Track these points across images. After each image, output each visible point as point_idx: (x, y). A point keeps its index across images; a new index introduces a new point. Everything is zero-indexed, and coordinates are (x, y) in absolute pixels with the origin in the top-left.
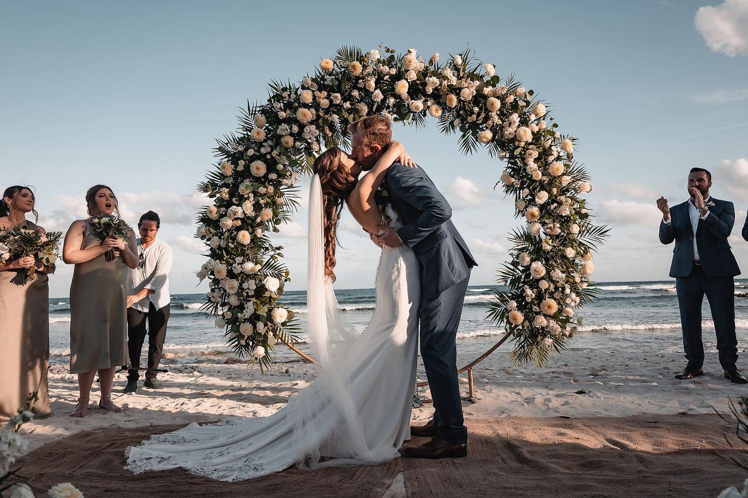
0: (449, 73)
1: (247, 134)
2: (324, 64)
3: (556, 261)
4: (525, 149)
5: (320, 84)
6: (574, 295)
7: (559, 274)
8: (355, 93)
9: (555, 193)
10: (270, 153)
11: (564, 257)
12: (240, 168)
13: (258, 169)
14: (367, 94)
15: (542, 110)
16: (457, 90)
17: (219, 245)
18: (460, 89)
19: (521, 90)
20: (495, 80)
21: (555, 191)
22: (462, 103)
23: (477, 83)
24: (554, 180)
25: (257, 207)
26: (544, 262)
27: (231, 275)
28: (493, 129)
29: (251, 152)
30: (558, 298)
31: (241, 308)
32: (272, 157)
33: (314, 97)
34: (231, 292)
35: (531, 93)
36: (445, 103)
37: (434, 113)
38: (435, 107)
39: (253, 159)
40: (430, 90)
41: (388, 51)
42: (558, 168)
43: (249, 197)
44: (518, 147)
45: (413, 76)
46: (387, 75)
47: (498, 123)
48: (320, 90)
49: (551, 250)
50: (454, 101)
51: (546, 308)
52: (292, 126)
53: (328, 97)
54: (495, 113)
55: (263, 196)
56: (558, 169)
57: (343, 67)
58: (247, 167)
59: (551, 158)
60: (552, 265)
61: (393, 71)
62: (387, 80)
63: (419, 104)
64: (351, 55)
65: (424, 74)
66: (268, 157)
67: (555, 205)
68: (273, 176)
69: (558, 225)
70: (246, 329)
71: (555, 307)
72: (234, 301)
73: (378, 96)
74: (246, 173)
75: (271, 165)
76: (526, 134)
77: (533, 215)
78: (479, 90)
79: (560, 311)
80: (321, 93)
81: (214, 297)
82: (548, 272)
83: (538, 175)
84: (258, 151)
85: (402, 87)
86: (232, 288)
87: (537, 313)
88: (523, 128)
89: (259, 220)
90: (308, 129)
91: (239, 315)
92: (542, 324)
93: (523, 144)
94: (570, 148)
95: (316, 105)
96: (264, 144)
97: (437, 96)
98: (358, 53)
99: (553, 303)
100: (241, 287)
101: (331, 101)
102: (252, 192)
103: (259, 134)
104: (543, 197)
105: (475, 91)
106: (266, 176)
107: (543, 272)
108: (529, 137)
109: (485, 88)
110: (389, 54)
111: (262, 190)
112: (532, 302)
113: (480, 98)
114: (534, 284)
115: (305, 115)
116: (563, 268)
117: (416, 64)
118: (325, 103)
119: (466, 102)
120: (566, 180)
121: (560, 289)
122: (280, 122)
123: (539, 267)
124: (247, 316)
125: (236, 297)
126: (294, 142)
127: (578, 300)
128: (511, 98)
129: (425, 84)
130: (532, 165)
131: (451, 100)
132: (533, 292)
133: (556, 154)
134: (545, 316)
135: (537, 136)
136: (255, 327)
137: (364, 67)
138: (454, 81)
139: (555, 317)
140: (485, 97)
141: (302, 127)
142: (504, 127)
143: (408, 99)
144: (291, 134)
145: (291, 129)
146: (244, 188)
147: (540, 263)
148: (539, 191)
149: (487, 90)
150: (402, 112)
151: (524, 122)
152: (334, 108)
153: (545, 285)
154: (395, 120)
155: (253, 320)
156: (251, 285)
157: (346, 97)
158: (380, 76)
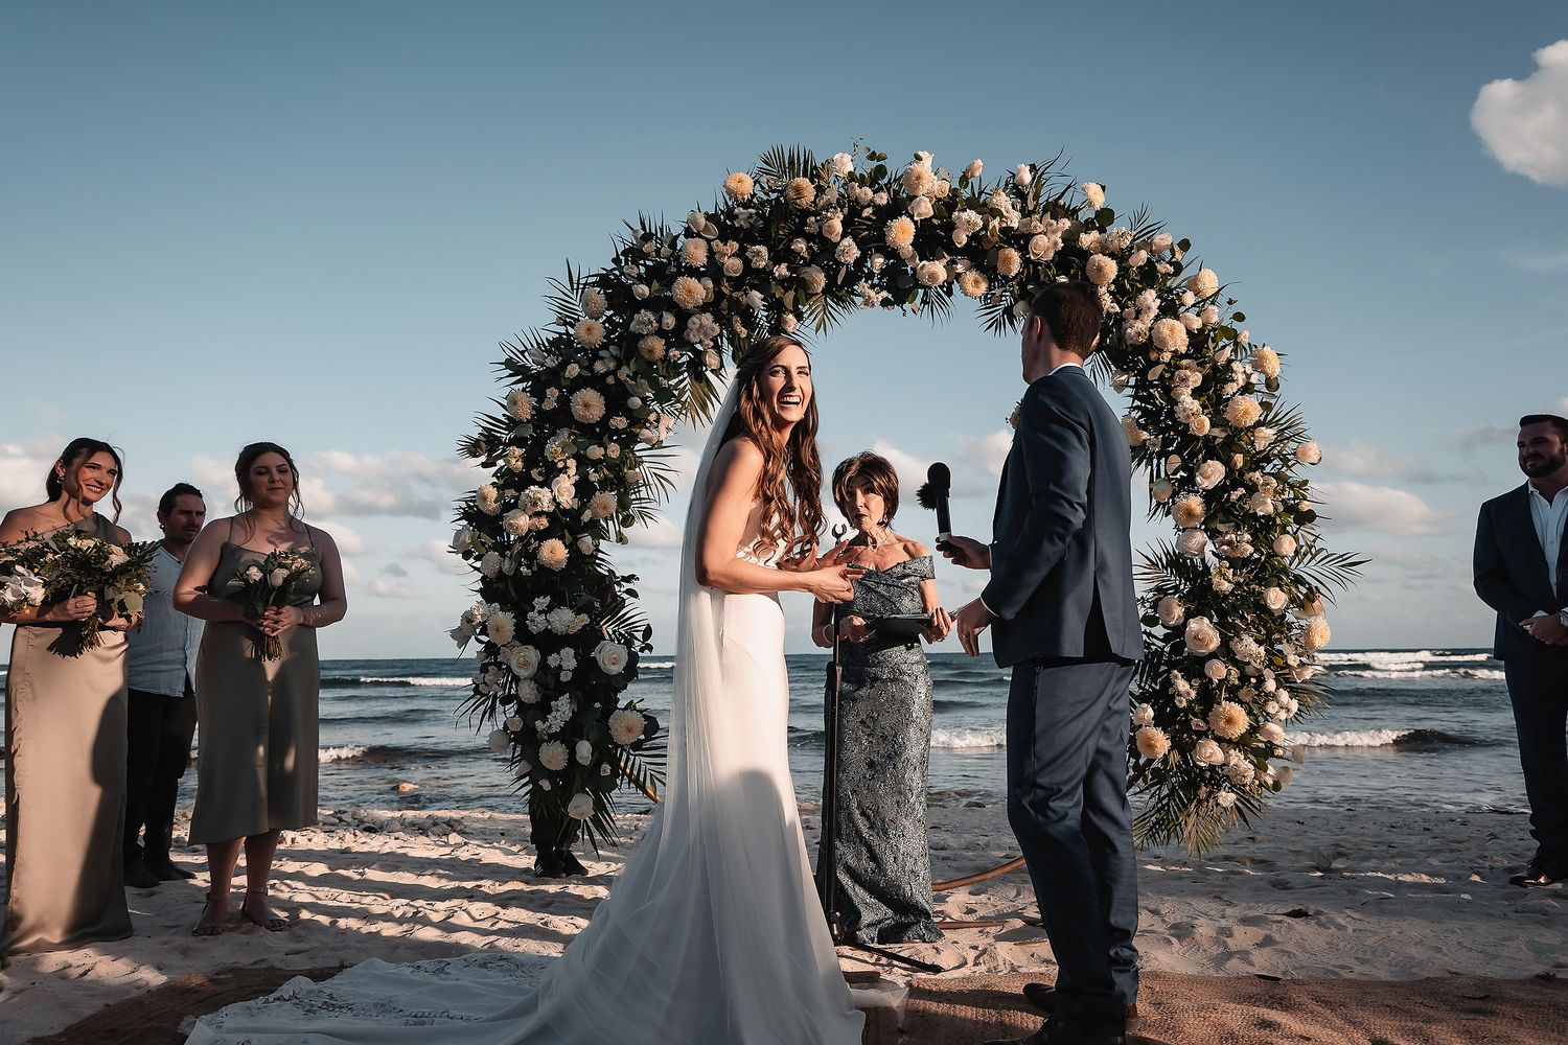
0: (1003, 201)
1: (567, 333)
2: (732, 184)
3: (1242, 618)
4: (1172, 367)
5: (724, 225)
6: (1284, 695)
7: (1250, 647)
8: (800, 245)
9: (1240, 464)
10: (614, 373)
11: (1262, 608)
12: (550, 403)
13: (586, 406)
14: (825, 250)
15: (1209, 281)
16: (1020, 240)
17: (501, 571)
18: (1029, 237)
19: (1163, 239)
20: (1105, 217)
21: (1239, 459)
22: (1031, 266)
23: (1066, 224)
24: (1237, 436)
25: (584, 489)
26: (1215, 619)
27: (523, 635)
29: (573, 370)
30: (1248, 699)
31: (543, 708)
32: (617, 380)
33: (711, 254)
34: (523, 673)
35: (1185, 245)
36: (995, 268)
37: (970, 288)
38: (971, 276)
39: (578, 384)
40: (961, 238)
41: (872, 157)
42: (1248, 408)
43: (566, 467)
44: (1157, 363)
45: (925, 208)
46: (868, 206)
47: (1111, 310)
48: (724, 238)
49: (1232, 593)
50: (1014, 261)
51: (1222, 724)
52: (662, 316)
53: (740, 254)
54: (1104, 289)
55: (596, 464)
56: (1246, 413)
57: (773, 191)
58: (564, 403)
59: (1231, 388)
60: (1234, 626)
61: (883, 199)
62: (868, 218)
63: (938, 269)
64: (791, 162)
65: (947, 206)
66: (610, 380)
67: (1241, 491)
68: (620, 422)
69: (1247, 537)
70: (554, 755)
71: (1242, 722)
72: (528, 692)
73: (850, 250)
74: (561, 417)
75: (616, 400)
76: (1175, 336)
77: (1190, 514)
78: (1070, 238)
79: (1254, 730)
80: (726, 245)
81: (486, 684)
82: (1225, 642)
83: (1203, 425)
84: (590, 368)
85: (902, 233)
86: (525, 664)
87: (1201, 734)
88: (1168, 321)
89: (587, 516)
90: (697, 321)
91: (538, 723)
92: (1213, 759)
93: (1167, 357)
94: (1274, 366)
95: (714, 270)
96: (602, 353)
97: (980, 254)
98: (806, 162)
99: (1237, 711)
100: (543, 665)
101: (747, 262)
102: (574, 457)
103: (591, 331)
104: (1212, 473)
105: (1060, 241)
106: (603, 423)
107: (1215, 642)
108: (1181, 342)
109: (1082, 236)
110: (875, 164)
111: (596, 452)
112: (1189, 709)
113: (1071, 256)
114: (1194, 668)
115: (690, 292)
116: (1259, 632)
117: (932, 183)
118: (734, 266)
119: (1041, 264)
120: (1264, 436)
121: (1253, 680)
122: (636, 305)
123: (1204, 631)
124: (555, 729)
125: (533, 685)
126: (667, 351)
127: (1294, 705)
128: (1141, 257)
129: (950, 227)
130: (1188, 402)
131: (1008, 260)
132: (1191, 686)
133: (1241, 380)
134: (1219, 740)
135: (1198, 340)
136: (572, 753)
137: (820, 190)
138: (1015, 220)
139: (1242, 744)
140: (1085, 255)
141: (683, 316)
142: (1124, 320)
143: (912, 258)
144: (661, 333)
145: (659, 321)
146: (556, 447)
147: (1206, 620)
148: (1205, 461)
149: (1088, 239)
150: (900, 287)
151: (1170, 309)
152: (754, 277)
153: (1218, 670)
154: (885, 303)
155: (569, 735)
156: (567, 659)
157: (780, 254)
158: (853, 209)
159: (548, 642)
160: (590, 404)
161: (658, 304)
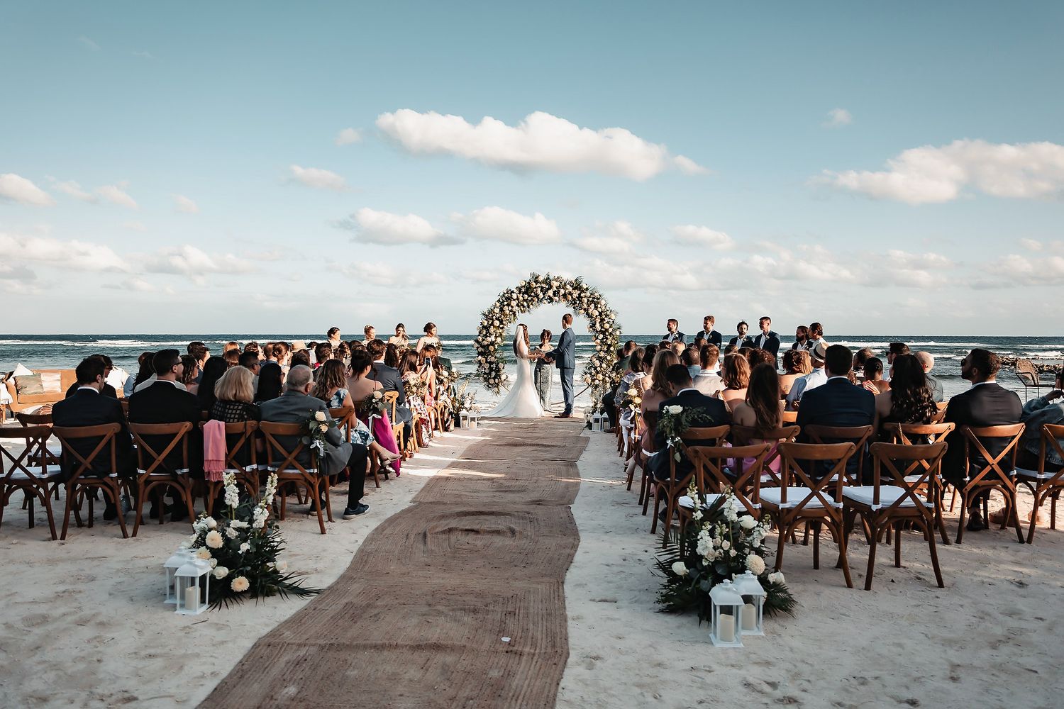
0: (568, 287)
1: (492, 309)
2: (522, 282)
4: (596, 318)
5: (519, 289)
7: (604, 365)
8: (533, 294)
12: (490, 323)
14: (537, 296)
15: (603, 302)
16: (570, 294)
19: (596, 294)
20: (587, 289)
21: (607, 333)
22: (573, 299)
24: (607, 330)
25: (496, 337)
27: (487, 362)
28: (585, 309)
31: (490, 374)
32: (501, 318)
33: (517, 296)
35: (600, 295)
36: (567, 299)
37: (561, 301)
38: (561, 299)
40: (561, 293)
42: (607, 326)
44: (593, 317)
45: (555, 289)
46: (545, 287)
48: (520, 293)
49: (604, 356)
51: (598, 377)
52: (509, 307)
53: (522, 296)
54: (585, 304)
57: (528, 283)
58: (492, 322)
59: (605, 322)
61: (547, 287)
62: (545, 290)
63: (557, 298)
64: (532, 277)
65: (558, 287)
67: (605, 340)
68: (501, 326)
69: (606, 347)
70: (492, 381)
72: (487, 371)
73: (541, 296)
74: (492, 324)
75: (501, 322)
76: (596, 313)
77: (597, 343)
78: (579, 294)
82: (601, 364)
84: (496, 316)
85: (550, 293)
88: (595, 310)
91: (489, 376)
92: (597, 383)
93: (595, 316)
95: (518, 299)
96: (499, 314)
97: (565, 296)
98: (534, 278)
100: (490, 366)
101: (524, 297)
103: (497, 310)
104: (601, 336)
106: (499, 326)
107: (599, 364)
108: (598, 314)
110: (546, 278)
112: (594, 375)
113: (580, 297)
114: (595, 368)
115: (514, 303)
117: (555, 284)
118: (521, 298)
120: (610, 330)
122: (504, 306)
123: (597, 363)
126: (510, 313)
128: (590, 299)
129: (559, 291)
130: (598, 325)
131: (569, 297)
132: (595, 371)
133: (607, 320)
134: (599, 380)
135: (600, 314)
137: (536, 283)
138: (571, 290)
140: (582, 298)
141: (512, 307)
142: (588, 309)
143: (552, 296)
144: (508, 310)
146: (492, 330)
149: (582, 295)
150: (551, 300)
151: (596, 308)
152: (526, 300)
153: (599, 369)
154: (549, 303)
155: (494, 378)
156: (494, 366)
157: (529, 296)
158: (542, 288)
159: (491, 363)
160: (497, 323)
161: (508, 305)
